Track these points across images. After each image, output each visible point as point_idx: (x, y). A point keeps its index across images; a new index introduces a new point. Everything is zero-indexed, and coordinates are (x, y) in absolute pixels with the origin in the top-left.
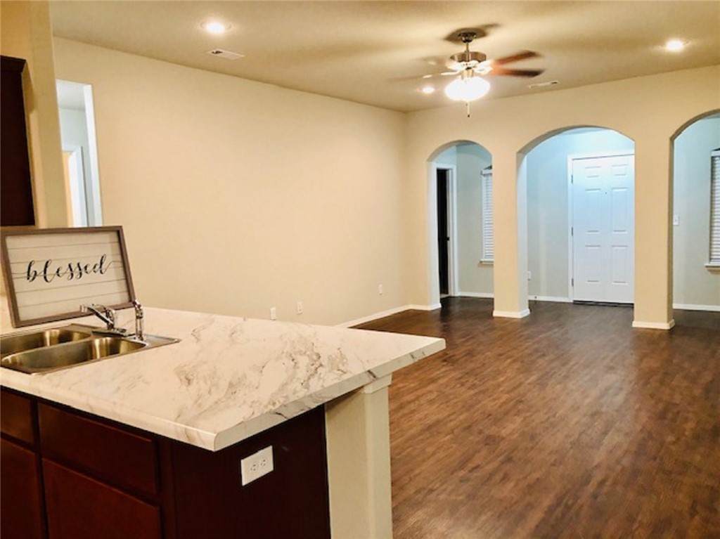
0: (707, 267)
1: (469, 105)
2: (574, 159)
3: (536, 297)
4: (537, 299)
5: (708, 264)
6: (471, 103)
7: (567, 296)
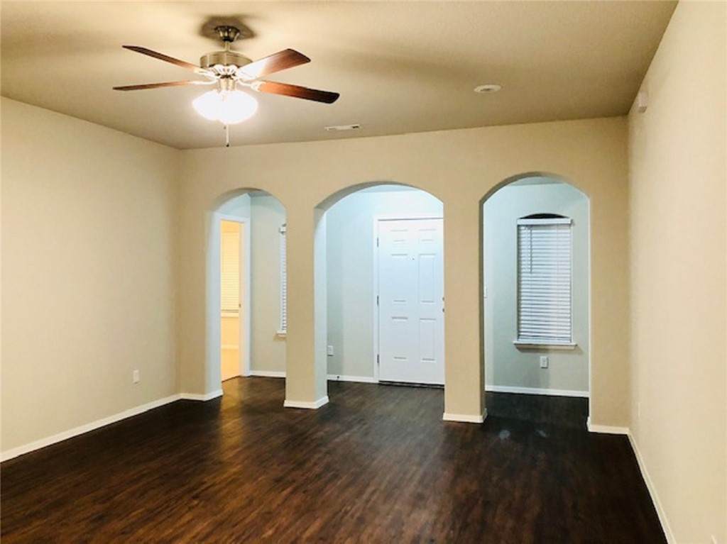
0: (515, 344)
1: (227, 128)
2: (380, 220)
3: (338, 377)
4: (340, 379)
5: (515, 342)
6: (230, 126)
7: (373, 376)
